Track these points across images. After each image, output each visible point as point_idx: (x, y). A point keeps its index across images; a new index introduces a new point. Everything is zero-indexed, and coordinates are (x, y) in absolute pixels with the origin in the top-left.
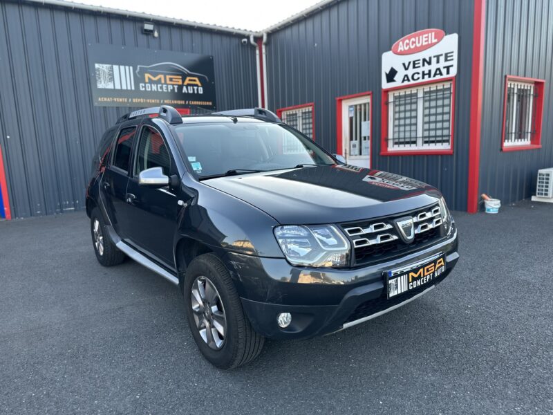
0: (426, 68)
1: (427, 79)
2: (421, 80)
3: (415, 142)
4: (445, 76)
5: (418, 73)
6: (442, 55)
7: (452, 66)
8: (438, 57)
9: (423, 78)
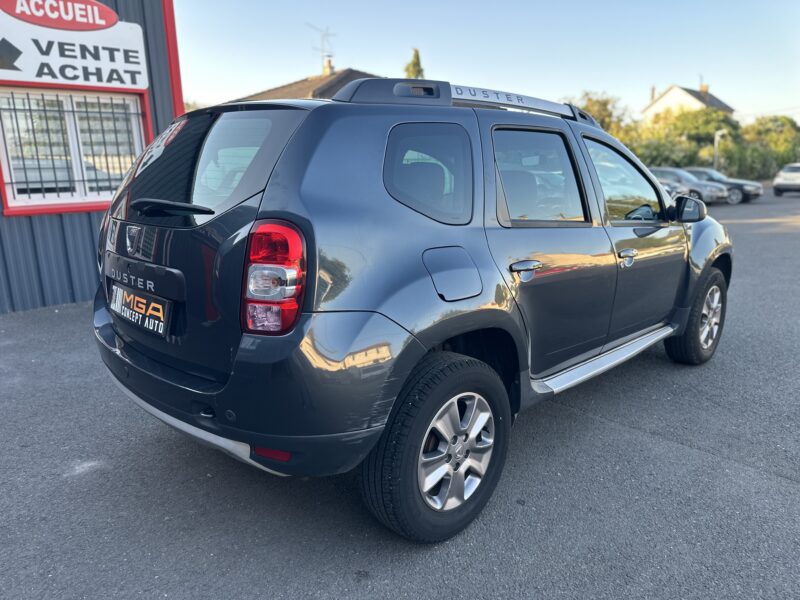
0: (91, 64)
1: (93, 82)
2: (81, 82)
3: (71, 189)
4: (128, 85)
5: (74, 68)
6: (118, 50)
7: (139, 73)
8: (112, 51)
9: (86, 78)
